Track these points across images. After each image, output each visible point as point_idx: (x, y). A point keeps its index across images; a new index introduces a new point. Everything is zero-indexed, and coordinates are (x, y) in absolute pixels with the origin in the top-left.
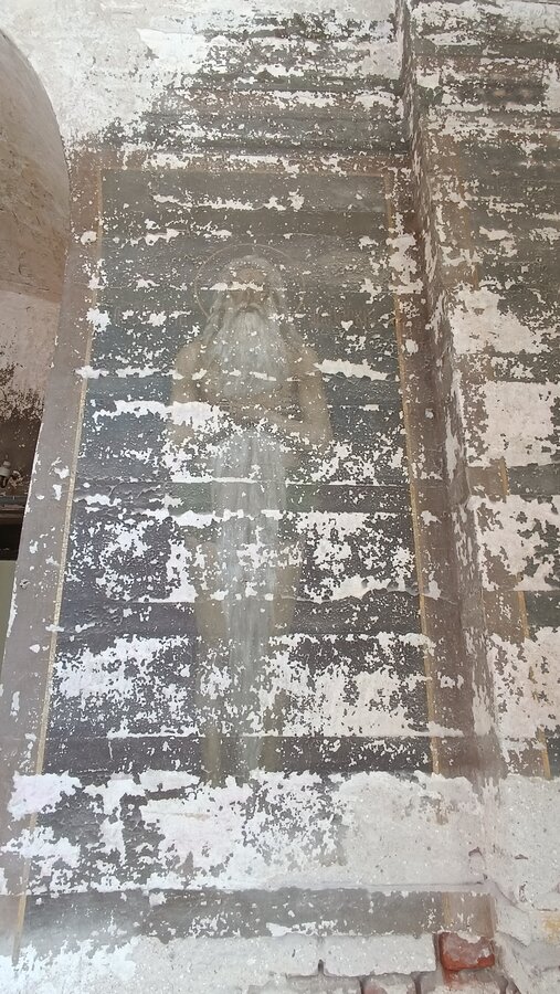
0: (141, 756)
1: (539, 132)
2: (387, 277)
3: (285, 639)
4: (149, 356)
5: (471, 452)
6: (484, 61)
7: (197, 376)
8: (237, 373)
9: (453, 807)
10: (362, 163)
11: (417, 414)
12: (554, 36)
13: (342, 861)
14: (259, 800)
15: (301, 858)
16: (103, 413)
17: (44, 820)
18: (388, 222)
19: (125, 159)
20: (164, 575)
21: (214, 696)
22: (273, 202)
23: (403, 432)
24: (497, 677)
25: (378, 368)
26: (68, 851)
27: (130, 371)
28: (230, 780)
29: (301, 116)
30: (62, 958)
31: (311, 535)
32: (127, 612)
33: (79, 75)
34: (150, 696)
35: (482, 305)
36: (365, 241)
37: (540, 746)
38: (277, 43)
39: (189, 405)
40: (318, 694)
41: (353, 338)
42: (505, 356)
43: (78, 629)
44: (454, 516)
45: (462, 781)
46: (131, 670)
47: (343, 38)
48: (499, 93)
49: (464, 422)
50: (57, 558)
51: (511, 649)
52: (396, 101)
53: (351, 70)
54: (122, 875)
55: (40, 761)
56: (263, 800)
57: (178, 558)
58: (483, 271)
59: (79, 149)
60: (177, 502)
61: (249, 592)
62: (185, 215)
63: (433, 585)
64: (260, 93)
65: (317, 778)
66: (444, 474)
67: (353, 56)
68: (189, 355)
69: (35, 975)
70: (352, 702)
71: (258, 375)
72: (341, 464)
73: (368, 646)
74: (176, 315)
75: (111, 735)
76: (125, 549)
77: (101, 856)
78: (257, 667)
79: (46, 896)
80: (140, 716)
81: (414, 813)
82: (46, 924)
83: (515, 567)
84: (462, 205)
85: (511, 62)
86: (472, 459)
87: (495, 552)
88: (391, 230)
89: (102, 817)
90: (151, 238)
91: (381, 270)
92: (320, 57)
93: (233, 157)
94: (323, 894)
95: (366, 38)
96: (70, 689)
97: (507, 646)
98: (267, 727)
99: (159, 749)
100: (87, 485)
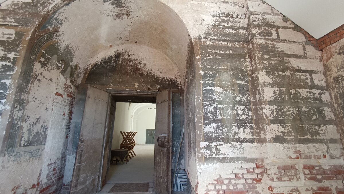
0: (217, 140)
1: (272, 43)
2: (246, 66)
3: (234, 124)
4: (210, 79)
5: (262, 98)
6: (263, 28)
7: (218, 83)
8: (224, 82)
9: (258, 147)
10: (241, 44)
11: (252, 90)
12: (274, 23)
13: (244, 154)
14: (232, 146)
15: (239, 153)
16: (205, 89)
17: (205, 148)
18: (246, 56)
19: (202, 42)
20: (217, 115)
21: (225, 132)
22: (227, 52)
23: (250, 93)
24: (266, 130)
25: (245, 82)
26: (209, 152)
27: (208, 82)
28: (228, 143)
29: (230, 35)
30: (210, 165)
31: (237, 109)
32: (212, 120)
33: (192, 24)
34: (217, 132)
35: (263, 74)
36: (242, 60)
37: (271, 139)
38: (225, 19)
39: (217, 88)
40: (239, 132)
41: (241, 77)
42: (267, 83)
43: (206, 122)
44: (258, 107)
45: (259, 144)
46: (214, 128)
47: (236, 18)
48: (265, 34)
49: (261, 94)
50: (201, 111)
51: (268, 127)
52: (246, 32)
53: (238, 25)
54: (216, 155)
55: (203, 140)
56: (233, 146)
57: (218, 112)
58: (263, 68)
59: (194, 40)
60: (217, 103)
61: (229, 117)
62: (213, 54)
63: (255, 117)
64: (223, 29)
65: (240, 143)
66: (256, 100)
67: (238, 22)
68: (217, 79)
69: (206, 167)
70: (244, 133)
71: (227, 83)
72: (241, 98)
73: (246, 125)
74: (214, 72)
75: (212, 137)
76: (211, 110)
77: (213, 153)
78: (231, 128)
79: (206, 157)
80: (216, 134)
81: (253, 148)
82: (207, 161)
83: (268, 115)
84: (260, 56)
85: (267, 28)
86: (262, 99)
87: (266, 113)
88: (246, 58)
89: (212, 148)
90: (208, 58)
91: (245, 65)
92: (233, 22)
93: (220, 42)
94: (241, 158)
95: (240, 18)
96: (206, 130)
97: (267, 126)
98: (233, 136)
99: (219, 139)
100: (204, 100)
